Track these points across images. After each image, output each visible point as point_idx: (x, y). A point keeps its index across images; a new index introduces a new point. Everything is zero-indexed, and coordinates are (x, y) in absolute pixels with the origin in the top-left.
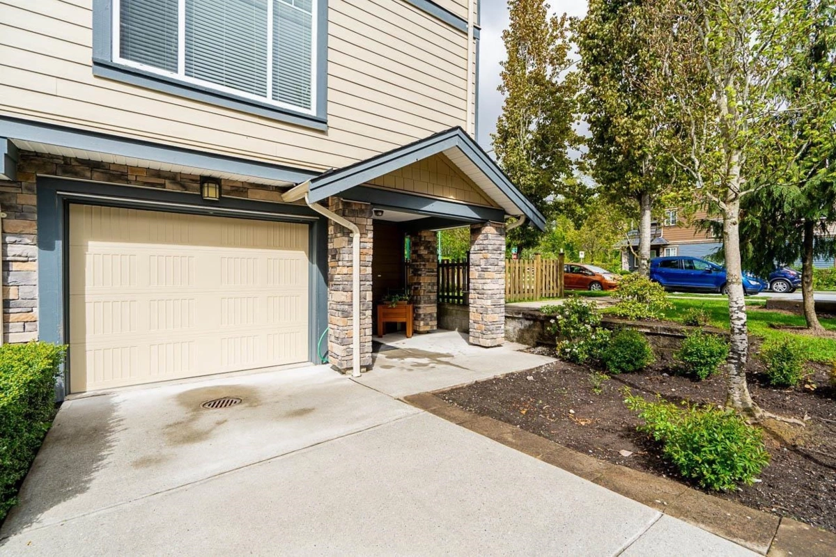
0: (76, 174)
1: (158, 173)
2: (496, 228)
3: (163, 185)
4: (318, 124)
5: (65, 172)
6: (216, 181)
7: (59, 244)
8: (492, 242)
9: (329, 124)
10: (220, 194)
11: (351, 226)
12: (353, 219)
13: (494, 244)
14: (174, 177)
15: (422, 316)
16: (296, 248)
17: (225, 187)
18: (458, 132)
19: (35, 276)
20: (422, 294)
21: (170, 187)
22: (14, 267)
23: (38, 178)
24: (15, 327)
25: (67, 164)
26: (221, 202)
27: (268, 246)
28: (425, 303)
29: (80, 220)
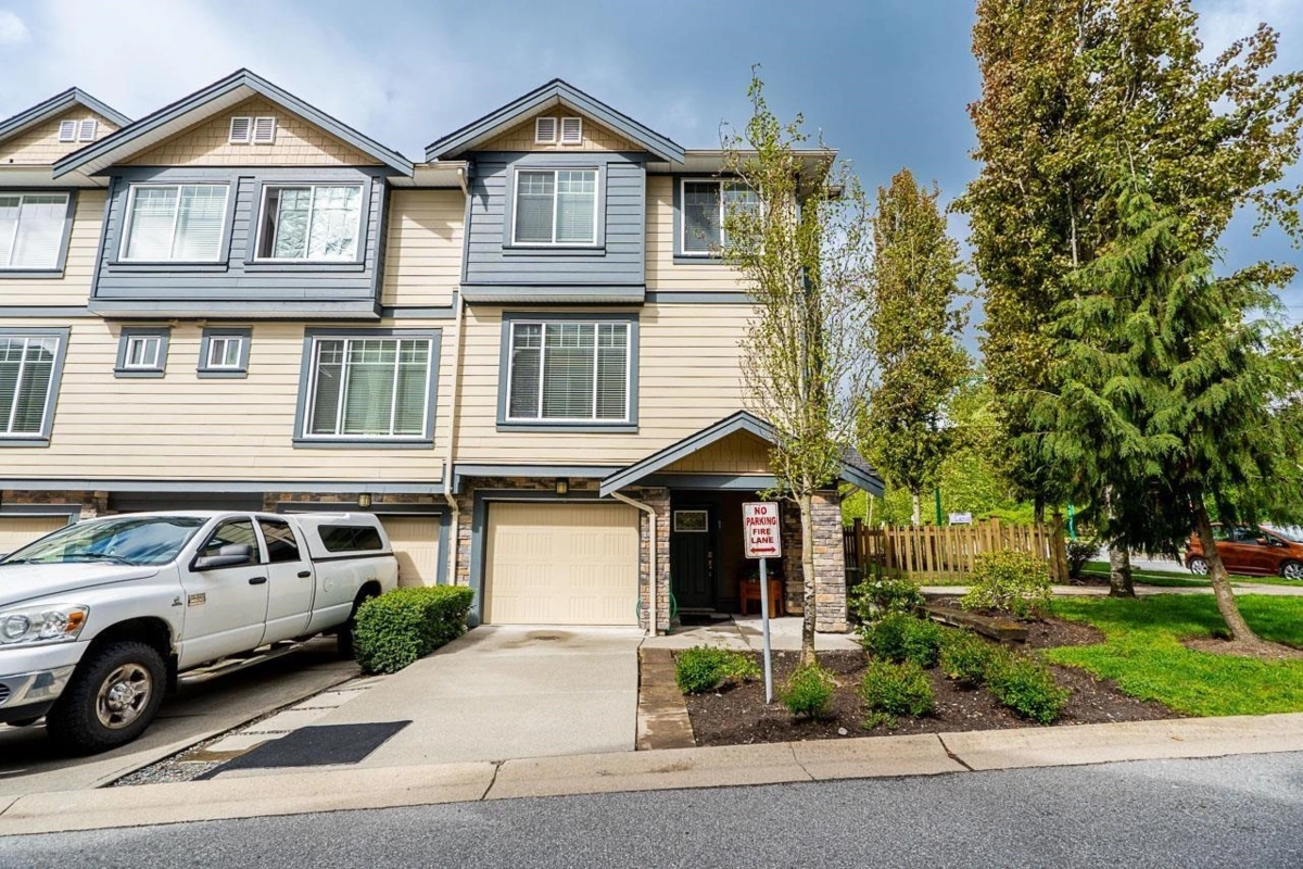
0: (490, 486)
1: (531, 480)
2: (826, 498)
3: (534, 487)
4: (632, 428)
5: (486, 486)
6: (565, 480)
7: (481, 528)
8: (820, 512)
9: (640, 425)
10: (568, 487)
11: (648, 509)
12: (651, 502)
13: (823, 515)
14: (540, 481)
15: (791, 595)
16: (628, 525)
17: (572, 483)
18: (742, 415)
19: (470, 548)
20: (790, 568)
21: (538, 488)
22: (462, 542)
23: (476, 491)
24: (460, 578)
25: (487, 481)
26: (568, 494)
27: (605, 524)
28: (794, 579)
29: (494, 513)
